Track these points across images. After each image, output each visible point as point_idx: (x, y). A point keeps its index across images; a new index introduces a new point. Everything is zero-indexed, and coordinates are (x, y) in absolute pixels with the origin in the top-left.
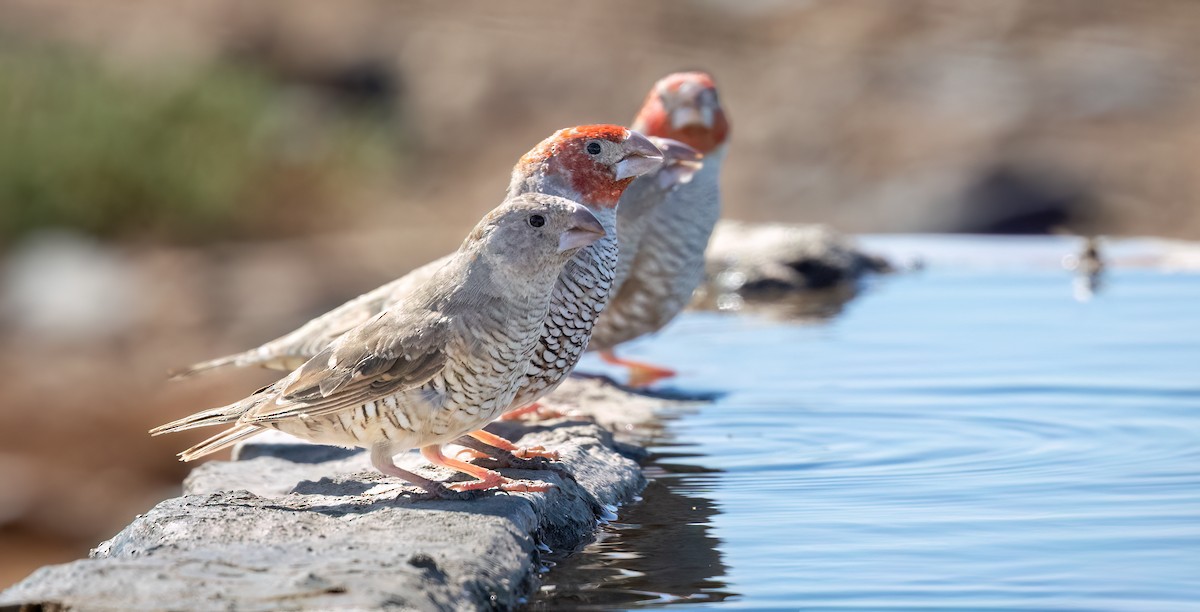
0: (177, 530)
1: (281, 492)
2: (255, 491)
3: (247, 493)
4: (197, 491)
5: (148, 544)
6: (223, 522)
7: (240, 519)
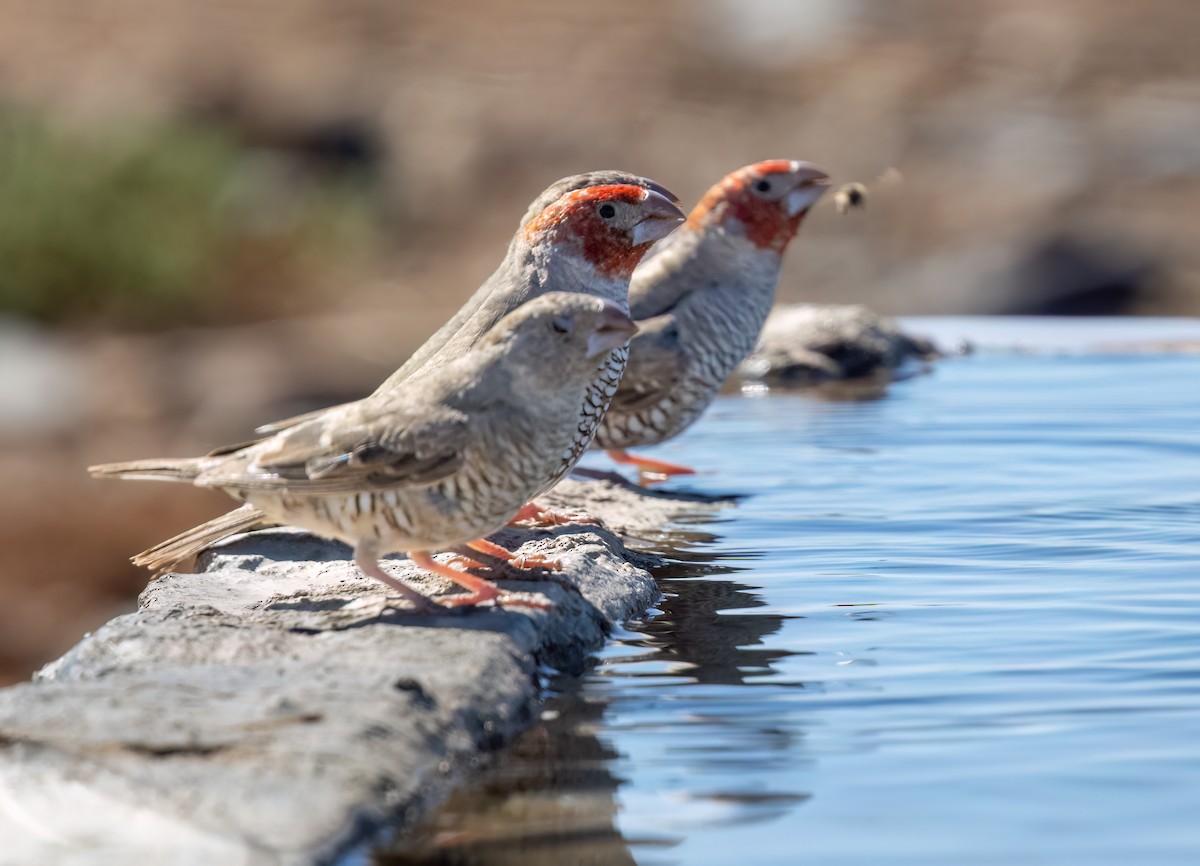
0: (130, 651)
1: (247, 607)
2: (219, 605)
3: (210, 608)
4: (153, 606)
5: (99, 666)
6: (183, 641)
7: (203, 638)
